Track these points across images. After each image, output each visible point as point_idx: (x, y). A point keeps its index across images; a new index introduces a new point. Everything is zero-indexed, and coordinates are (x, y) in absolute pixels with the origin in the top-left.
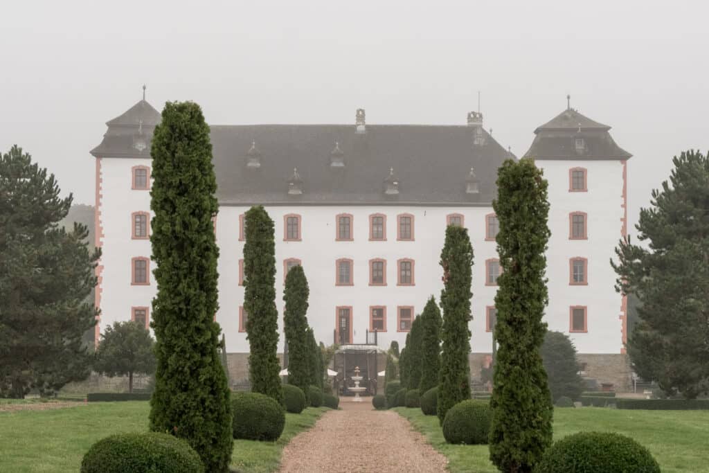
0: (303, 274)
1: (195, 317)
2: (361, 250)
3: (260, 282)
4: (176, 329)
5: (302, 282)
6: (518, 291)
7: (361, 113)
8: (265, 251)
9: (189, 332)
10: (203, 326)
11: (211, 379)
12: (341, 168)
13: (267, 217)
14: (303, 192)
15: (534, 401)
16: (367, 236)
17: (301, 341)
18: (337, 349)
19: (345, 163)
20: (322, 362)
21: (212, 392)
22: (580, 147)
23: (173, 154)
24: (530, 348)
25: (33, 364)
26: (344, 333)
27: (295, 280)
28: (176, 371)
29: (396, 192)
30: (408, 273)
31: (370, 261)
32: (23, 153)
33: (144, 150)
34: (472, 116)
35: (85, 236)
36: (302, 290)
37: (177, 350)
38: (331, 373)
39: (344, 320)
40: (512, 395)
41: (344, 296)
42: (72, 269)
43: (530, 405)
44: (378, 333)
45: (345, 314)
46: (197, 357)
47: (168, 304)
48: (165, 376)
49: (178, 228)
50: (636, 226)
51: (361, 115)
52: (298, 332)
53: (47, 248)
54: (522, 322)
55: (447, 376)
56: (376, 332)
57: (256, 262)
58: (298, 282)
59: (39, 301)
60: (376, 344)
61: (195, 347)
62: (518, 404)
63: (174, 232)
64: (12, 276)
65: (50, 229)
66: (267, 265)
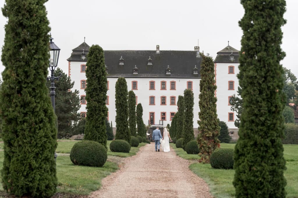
0: (141, 106)
1: (124, 120)
2: (158, 93)
3: (132, 110)
4: (121, 122)
5: (141, 108)
6: (188, 115)
7: (158, 46)
8: (133, 102)
9: (123, 122)
10: (126, 121)
11: (127, 132)
12: (151, 65)
13: (134, 93)
14: (138, 73)
15: (191, 137)
16: (160, 88)
17: (141, 124)
18: (150, 126)
19: (152, 63)
20: (145, 130)
21: (127, 134)
22: (232, 59)
23: (120, 88)
24: (190, 126)
25: (64, 130)
26: (152, 121)
27: (139, 107)
28: (120, 130)
29: (170, 73)
30: (174, 101)
31: (161, 97)
32: (61, 70)
33: (85, 59)
34: (196, 47)
35: (78, 93)
36: (141, 110)
37: (121, 126)
38: (148, 134)
39: (152, 117)
40: (186, 135)
41: (152, 109)
42: (75, 103)
43: (190, 137)
44: (164, 121)
45: (152, 114)
46: (125, 128)
47: (119, 117)
48: (118, 131)
49: (121, 102)
50: (237, 91)
51: (158, 47)
52: (140, 122)
53: (68, 97)
54: (188, 121)
55: (178, 133)
56: (163, 121)
57: (131, 104)
58: (140, 108)
59: (65, 112)
60: (163, 125)
61: (124, 125)
62: (187, 137)
63: (120, 103)
64: (58, 105)
65: (69, 91)
66: (134, 105)
